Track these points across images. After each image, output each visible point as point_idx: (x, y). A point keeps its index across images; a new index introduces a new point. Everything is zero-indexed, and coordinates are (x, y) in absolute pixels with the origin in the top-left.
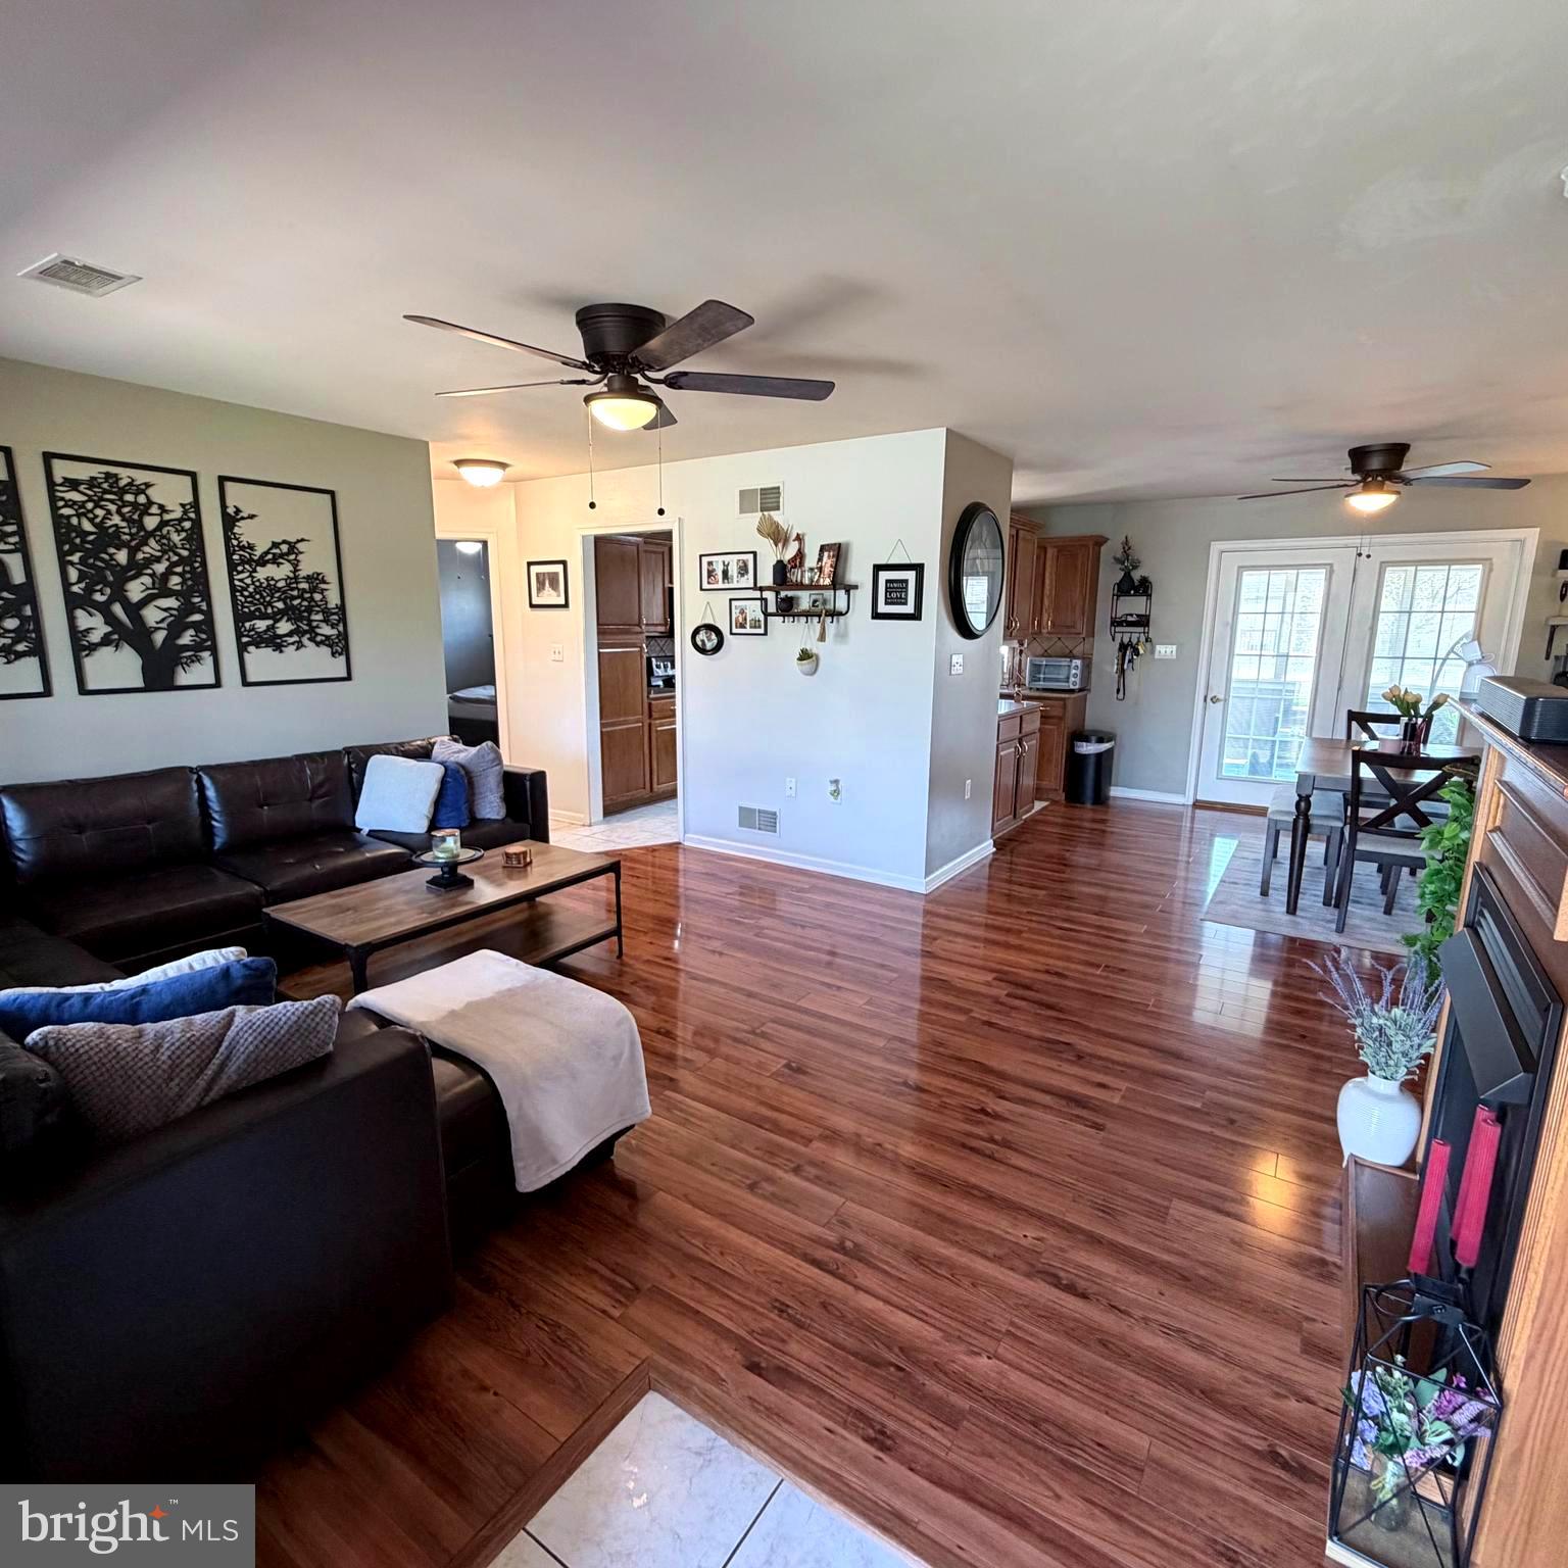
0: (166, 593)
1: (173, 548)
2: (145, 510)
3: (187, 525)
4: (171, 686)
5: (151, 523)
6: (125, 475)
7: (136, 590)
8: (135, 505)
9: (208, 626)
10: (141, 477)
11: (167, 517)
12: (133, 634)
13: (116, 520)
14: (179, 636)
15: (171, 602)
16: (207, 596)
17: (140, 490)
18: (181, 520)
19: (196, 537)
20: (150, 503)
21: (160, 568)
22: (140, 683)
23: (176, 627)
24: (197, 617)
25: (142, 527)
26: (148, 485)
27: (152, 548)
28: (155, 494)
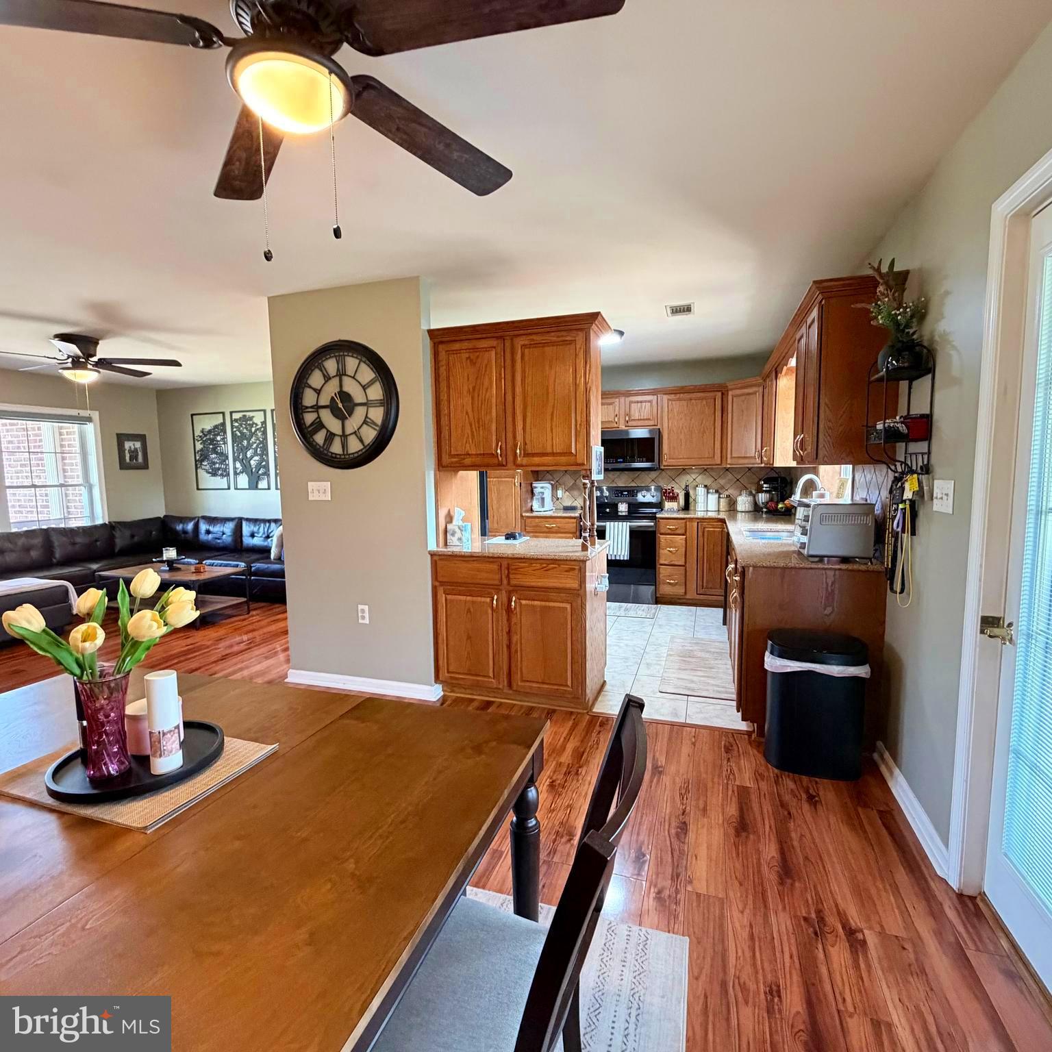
0: (255, 454)
1: (258, 439)
2: (251, 426)
3: (262, 429)
4: (256, 488)
5: (253, 429)
6: (247, 414)
7: (249, 454)
8: (249, 424)
9: (267, 467)
10: (251, 414)
11: (258, 427)
12: (246, 469)
13: (245, 431)
14: (259, 470)
15: (257, 458)
16: (267, 455)
17: (251, 418)
18: (261, 428)
19: (265, 433)
20: (254, 423)
21: (255, 445)
22: (247, 487)
23: (259, 466)
24: (264, 463)
25: (250, 431)
26: (253, 417)
27: (253, 440)
28: (255, 420)
